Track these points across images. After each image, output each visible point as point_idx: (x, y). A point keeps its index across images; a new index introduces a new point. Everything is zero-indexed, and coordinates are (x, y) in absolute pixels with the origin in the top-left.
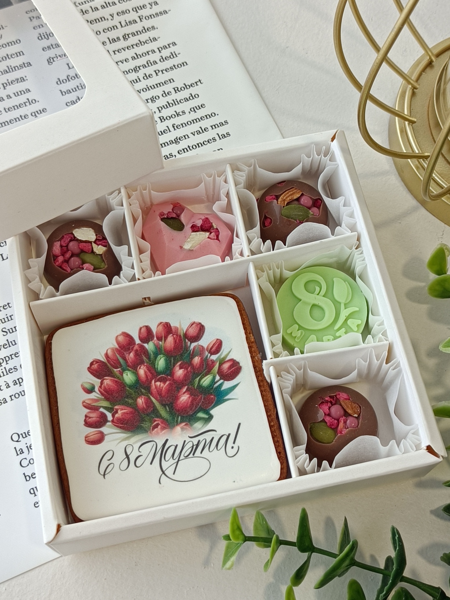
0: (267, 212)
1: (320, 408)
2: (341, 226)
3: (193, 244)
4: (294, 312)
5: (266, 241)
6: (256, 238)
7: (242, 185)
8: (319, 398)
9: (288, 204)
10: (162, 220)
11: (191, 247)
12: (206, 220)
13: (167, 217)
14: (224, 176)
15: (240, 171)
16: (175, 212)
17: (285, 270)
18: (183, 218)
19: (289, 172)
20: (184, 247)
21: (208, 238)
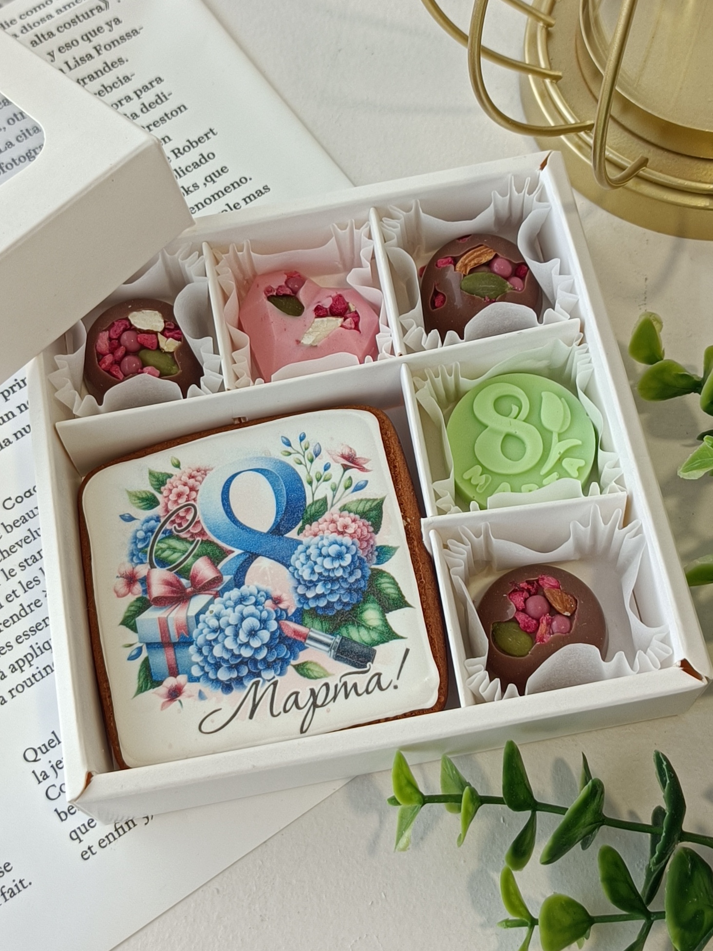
0: (438, 285)
1: (511, 599)
2: (554, 309)
3: (317, 336)
4: (476, 445)
5: (430, 332)
6: (415, 326)
7: (395, 241)
8: (510, 583)
9: (472, 271)
10: (269, 298)
11: (313, 342)
12: (339, 299)
13: (276, 294)
14: (366, 227)
15: (393, 219)
16: (290, 286)
17: (462, 377)
18: (302, 296)
19: (471, 219)
20: (302, 341)
21: (342, 326)
